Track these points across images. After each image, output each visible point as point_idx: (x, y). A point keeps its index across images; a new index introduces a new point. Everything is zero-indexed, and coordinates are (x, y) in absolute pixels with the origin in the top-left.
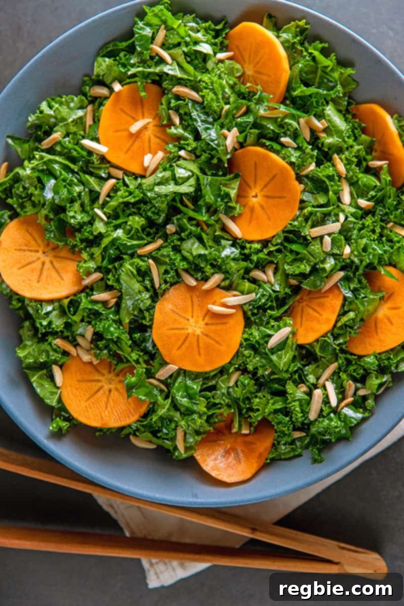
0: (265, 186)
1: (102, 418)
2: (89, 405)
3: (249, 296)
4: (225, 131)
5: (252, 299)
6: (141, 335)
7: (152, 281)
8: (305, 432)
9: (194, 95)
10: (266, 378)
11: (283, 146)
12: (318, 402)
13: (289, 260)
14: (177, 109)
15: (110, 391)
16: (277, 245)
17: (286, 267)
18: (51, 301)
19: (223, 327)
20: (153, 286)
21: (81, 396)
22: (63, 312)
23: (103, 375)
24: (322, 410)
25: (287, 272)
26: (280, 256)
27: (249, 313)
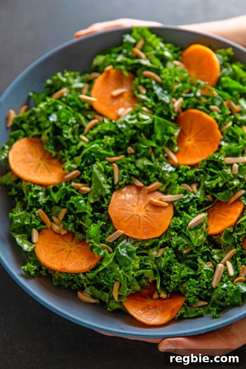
0: (197, 134)
1: (62, 265)
2: (54, 256)
3: (179, 195)
4: (174, 99)
5: (181, 197)
6: (99, 215)
7: (113, 180)
8: (207, 302)
9: (157, 77)
10: (184, 256)
11: (211, 111)
12: (220, 272)
13: (208, 179)
14: (144, 85)
15: (70, 251)
16: (201, 168)
17: (206, 183)
18: (40, 185)
19: (158, 214)
20: (113, 183)
21: (49, 251)
22: (47, 193)
23: (67, 242)
24: (222, 278)
25: (206, 186)
26: (202, 175)
27: (178, 208)
